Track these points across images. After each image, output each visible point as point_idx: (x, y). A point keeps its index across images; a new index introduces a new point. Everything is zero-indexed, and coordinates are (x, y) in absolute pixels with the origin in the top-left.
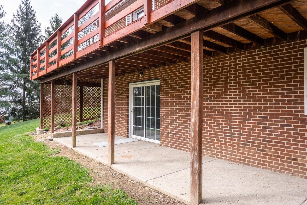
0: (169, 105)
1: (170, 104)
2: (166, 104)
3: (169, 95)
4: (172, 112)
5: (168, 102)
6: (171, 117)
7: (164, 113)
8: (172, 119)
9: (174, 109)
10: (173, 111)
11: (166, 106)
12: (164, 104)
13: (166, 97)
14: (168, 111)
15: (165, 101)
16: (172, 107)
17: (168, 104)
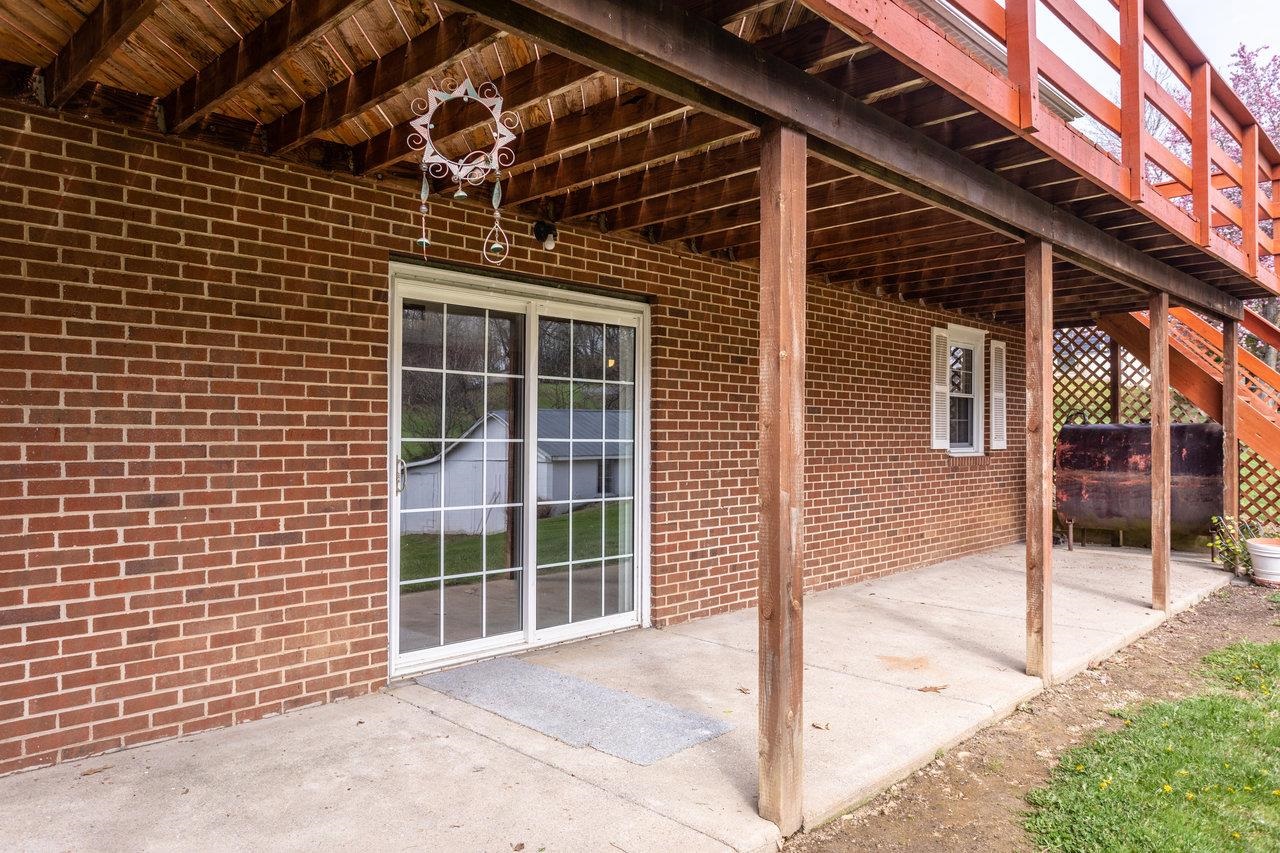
0: (699, 430)
1: (703, 426)
2: (683, 425)
3: (696, 386)
4: (710, 460)
5: (693, 416)
6: (705, 484)
7: (673, 466)
8: (710, 490)
9: (715, 446)
10: (714, 455)
11: (684, 436)
12: (673, 425)
13: (684, 395)
14: (693, 456)
15: (679, 410)
16: (710, 440)
17: (695, 426)
